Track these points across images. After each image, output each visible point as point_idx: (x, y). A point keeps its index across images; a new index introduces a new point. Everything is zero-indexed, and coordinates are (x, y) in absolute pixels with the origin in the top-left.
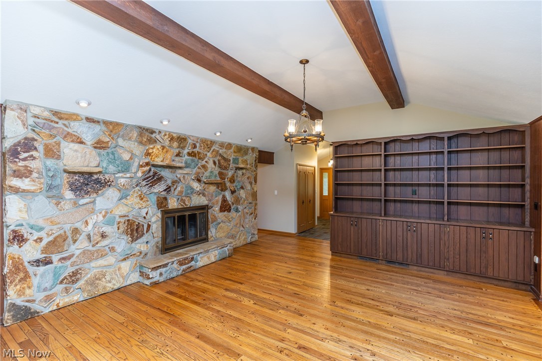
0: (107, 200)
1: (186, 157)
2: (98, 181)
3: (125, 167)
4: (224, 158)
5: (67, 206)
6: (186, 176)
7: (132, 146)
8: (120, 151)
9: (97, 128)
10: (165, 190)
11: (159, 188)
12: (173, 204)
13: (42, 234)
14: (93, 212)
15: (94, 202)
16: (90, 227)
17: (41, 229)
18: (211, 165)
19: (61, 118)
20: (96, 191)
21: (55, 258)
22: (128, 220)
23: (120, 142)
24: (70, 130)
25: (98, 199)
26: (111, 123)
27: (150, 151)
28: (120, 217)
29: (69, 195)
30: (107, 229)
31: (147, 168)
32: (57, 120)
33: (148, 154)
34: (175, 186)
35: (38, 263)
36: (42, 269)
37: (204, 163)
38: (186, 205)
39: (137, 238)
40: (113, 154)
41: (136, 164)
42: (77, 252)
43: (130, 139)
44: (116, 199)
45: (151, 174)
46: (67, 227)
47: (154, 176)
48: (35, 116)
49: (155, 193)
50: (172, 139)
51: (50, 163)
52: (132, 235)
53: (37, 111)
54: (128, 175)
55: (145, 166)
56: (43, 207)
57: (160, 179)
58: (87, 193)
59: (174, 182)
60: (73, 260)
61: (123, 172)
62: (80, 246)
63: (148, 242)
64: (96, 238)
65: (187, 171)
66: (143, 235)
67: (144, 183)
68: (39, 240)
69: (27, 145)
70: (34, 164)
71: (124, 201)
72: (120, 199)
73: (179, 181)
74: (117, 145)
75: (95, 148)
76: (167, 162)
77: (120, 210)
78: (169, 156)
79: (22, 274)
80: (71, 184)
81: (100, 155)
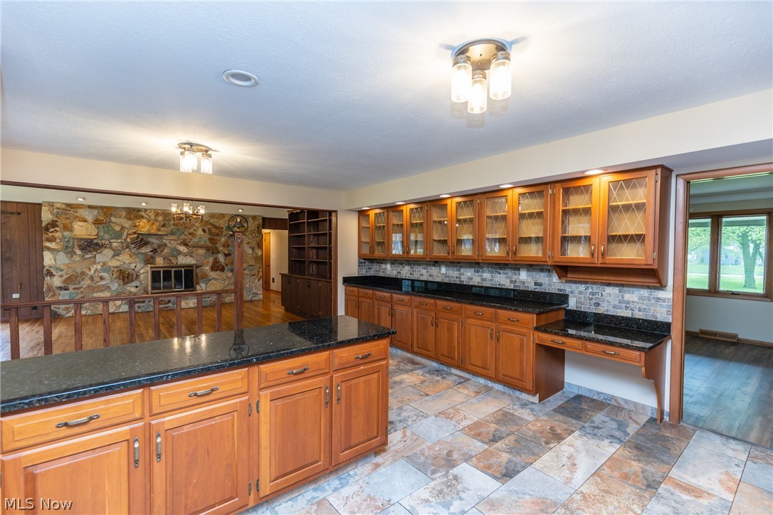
0: (104, 256)
1: (172, 227)
2: (97, 244)
3: (118, 235)
4: (215, 227)
5: (77, 258)
6: (172, 242)
7: (122, 221)
8: (113, 225)
9: (96, 212)
10: (151, 251)
11: (147, 250)
12: (160, 261)
13: (63, 273)
14: (95, 263)
15: (95, 257)
16: (92, 272)
17: (62, 270)
18: (200, 232)
19: (72, 208)
20: (96, 250)
21: (71, 287)
22: (120, 270)
23: (113, 219)
24: (77, 214)
25: (97, 256)
26: (105, 207)
27: (138, 224)
28: (114, 267)
29: (78, 252)
30: (105, 275)
31: (135, 236)
32: (69, 209)
33: (135, 226)
34: (161, 249)
35: (61, 288)
36: (64, 292)
37: (191, 230)
38: (172, 263)
39: (128, 283)
40: (107, 227)
41: (125, 233)
42: (85, 286)
43: (120, 217)
44: (110, 256)
45: (139, 239)
46: (79, 271)
47: (141, 241)
48: (57, 208)
49: (142, 253)
50: (157, 214)
51: (66, 234)
52: (123, 280)
53: (58, 205)
54: (119, 241)
55: (132, 235)
56: (62, 259)
57: (147, 243)
58: (90, 251)
59: (159, 246)
60: (82, 290)
61: (116, 239)
62: (86, 282)
63: (137, 287)
64: (97, 279)
65: (173, 237)
66: (132, 281)
67: (133, 246)
68: (61, 276)
69: (53, 224)
70: (57, 235)
71: (116, 257)
72: (114, 256)
73: (165, 245)
74: (110, 222)
75: (94, 224)
76: (153, 231)
77: (114, 263)
78: (155, 227)
79: (52, 293)
80: (79, 246)
81: (98, 228)
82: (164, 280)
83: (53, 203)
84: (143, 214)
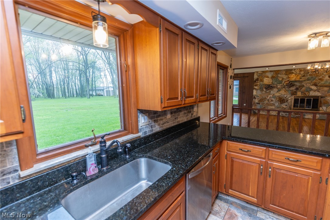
0: (274, 92)
1: (309, 76)
2: (272, 86)
3: (280, 82)
5: (264, 92)
6: (308, 84)
7: (283, 76)
9: (272, 73)
10: (295, 89)
11: (293, 88)
12: (299, 94)
13: (259, 98)
14: (270, 94)
15: (270, 92)
16: (269, 98)
17: (258, 97)
20: (271, 89)
21: (261, 103)
22: (280, 98)
23: (279, 75)
24: (266, 75)
26: (276, 71)
27: (290, 76)
28: (277, 96)
29: (265, 90)
30: (273, 99)
32: (263, 73)
33: (289, 78)
34: (301, 88)
35: (257, 103)
36: (258, 105)
37: (321, 77)
38: (306, 95)
39: (282, 103)
40: (276, 79)
41: (284, 81)
42: (265, 103)
43: (282, 74)
44: (276, 91)
45: (290, 84)
46: (264, 97)
47: (291, 84)
48: (259, 73)
49: (291, 90)
50: (301, 71)
51: (261, 83)
52: (281, 102)
53: (259, 72)
54: (281, 85)
55: (287, 82)
56: (259, 92)
57: (293, 85)
58: (269, 89)
59: (300, 87)
60: (264, 105)
61: (279, 84)
62: (266, 102)
63: (286, 105)
64: (270, 101)
65: (308, 82)
66: (285, 102)
67: (287, 87)
68: (258, 99)
69: (257, 80)
70: (258, 83)
71: (279, 92)
72: (278, 91)
73: (303, 86)
74: (278, 77)
75: (271, 78)
76: (298, 79)
77: (277, 94)
78: (298, 77)
79: (255, 105)
80: (265, 87)
81: (273, 80)
82: (300, 103)
83: (258, 71)
84: (293, 71)
